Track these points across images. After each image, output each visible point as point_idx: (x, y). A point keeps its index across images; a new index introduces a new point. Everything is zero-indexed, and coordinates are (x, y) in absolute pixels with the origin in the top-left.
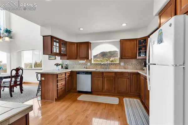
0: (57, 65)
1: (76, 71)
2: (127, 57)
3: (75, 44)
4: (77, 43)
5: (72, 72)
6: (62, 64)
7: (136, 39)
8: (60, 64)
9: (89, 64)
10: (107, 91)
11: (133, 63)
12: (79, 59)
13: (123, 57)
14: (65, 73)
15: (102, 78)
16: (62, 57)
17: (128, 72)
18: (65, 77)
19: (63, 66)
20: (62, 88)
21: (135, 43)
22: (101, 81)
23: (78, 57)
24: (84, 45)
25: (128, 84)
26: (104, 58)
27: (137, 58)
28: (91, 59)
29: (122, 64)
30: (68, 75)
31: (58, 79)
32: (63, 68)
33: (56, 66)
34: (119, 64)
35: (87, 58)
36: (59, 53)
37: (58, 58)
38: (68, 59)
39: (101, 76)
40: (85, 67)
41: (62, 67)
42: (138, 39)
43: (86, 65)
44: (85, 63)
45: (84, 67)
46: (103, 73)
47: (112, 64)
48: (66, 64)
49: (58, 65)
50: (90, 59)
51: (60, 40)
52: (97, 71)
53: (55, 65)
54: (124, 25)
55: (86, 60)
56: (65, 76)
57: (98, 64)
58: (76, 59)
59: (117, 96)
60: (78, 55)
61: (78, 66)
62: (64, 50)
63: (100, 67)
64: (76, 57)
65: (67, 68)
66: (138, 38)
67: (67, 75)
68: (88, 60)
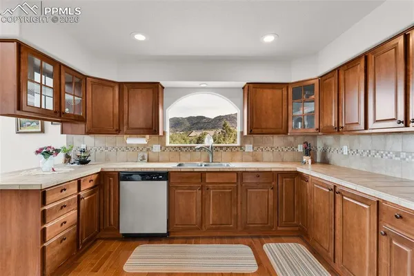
0: (47, 153)
1: (119, 172)
2: (264, 131)
3: (113, 87)
4: (121, 85)
5: (102, 176)
6: (68, 148)
7: (287, 85)
8: (57, 151)
9: (156, 148)
10: (214, 226)
11: (275, 145)
12: (126, 134)
13: (255, 129)
14: (79, 181)
15: (201, 189)
16: (67, 126)
17: (273, 170)
18: (79, 196)
19: (71, 154)
20: (63, 239)
21: (285, 93)
22: (199, 199)
23: (125, 127)
24: (145, 91)
25: (271, 203)
26: (177, 131)
27: (287, 132)
28: (164, 133)
29: (249, 148)
30: (91, 185)
31: (46, 208)
32: (72, 161)
33: (40, 156)
34: (241, 147)
35: (152, 129)
36: (56, 112)
37: (53, 129)
38: (88, 133)
39: (199, 183)
40: (146, 158)
41: (68, 158)
42: (293, 83)
43: (148, 150)
44: (144, 146)
45: (143, 157)
46: (202, 174)
47: (221, 148)
48: (83, 147)
49: (51, 154)
50: (161, 134)
51: (58, 65)
52: (183, 168)
53: (37, 152)
54: (269, 39)
55: (148, 136)
56: (79, 190)
57: (185, 147)
58: (118, 131)
59: (242, 237)
60: (125, 120)
61: (122, 154)
62: (77, 103)
63: (188, 155)
64: (116, 127)
65: (84, 162)
66: (293, 81)
67: (86, 186)
68: (154, 137)
